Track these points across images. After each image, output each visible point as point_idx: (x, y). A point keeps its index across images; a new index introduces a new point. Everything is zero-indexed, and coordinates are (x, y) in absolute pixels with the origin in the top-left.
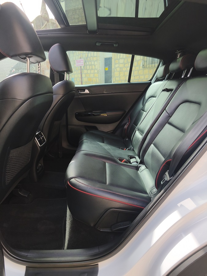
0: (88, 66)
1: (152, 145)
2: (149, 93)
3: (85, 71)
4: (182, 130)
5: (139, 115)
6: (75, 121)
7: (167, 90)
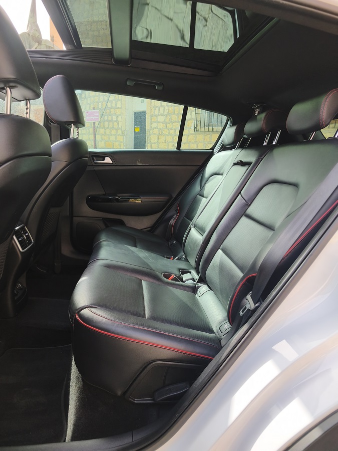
0: (106, 124)
1: (220, 251)
2: (210, 168)
3: (102, 131)
4: (270, 227)
5: (194, 204)
6: (86, 210)
7: (241, 164)
